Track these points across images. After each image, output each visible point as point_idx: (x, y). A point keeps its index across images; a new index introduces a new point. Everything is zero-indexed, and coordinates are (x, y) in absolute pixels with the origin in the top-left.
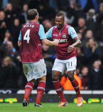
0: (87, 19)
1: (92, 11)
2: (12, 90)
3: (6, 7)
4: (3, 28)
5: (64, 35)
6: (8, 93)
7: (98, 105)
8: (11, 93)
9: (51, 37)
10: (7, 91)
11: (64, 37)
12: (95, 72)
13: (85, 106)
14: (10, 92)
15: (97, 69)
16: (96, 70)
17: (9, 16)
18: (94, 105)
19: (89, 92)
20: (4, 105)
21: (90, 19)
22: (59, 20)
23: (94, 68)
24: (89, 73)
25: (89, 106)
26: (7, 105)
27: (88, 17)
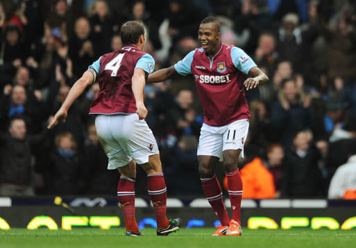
0: (280, 37)
1: (292, 18)
2: (107, 199)
3: (94, 8)
4: (86, 55)
5: (221, 67)
6: (97, 205)
7: (304, 233)
8: (106, 206)
9: (190, 71)
10: (97, 200)
11: (222, 72)
12: (298, 156)
13: (274, 236)
14: (103, 202)
15: (303, 150)
16: (301, 153)
17: (98, 29)
18: (295, 234)
19: (285, 204)
20: (88, 232)
21: (286, 36)
22: (206, 31)
23: (295, 147)
24: (285, 160)
25: (284, 236)
26: (96, 232)
27: (282, 32)
